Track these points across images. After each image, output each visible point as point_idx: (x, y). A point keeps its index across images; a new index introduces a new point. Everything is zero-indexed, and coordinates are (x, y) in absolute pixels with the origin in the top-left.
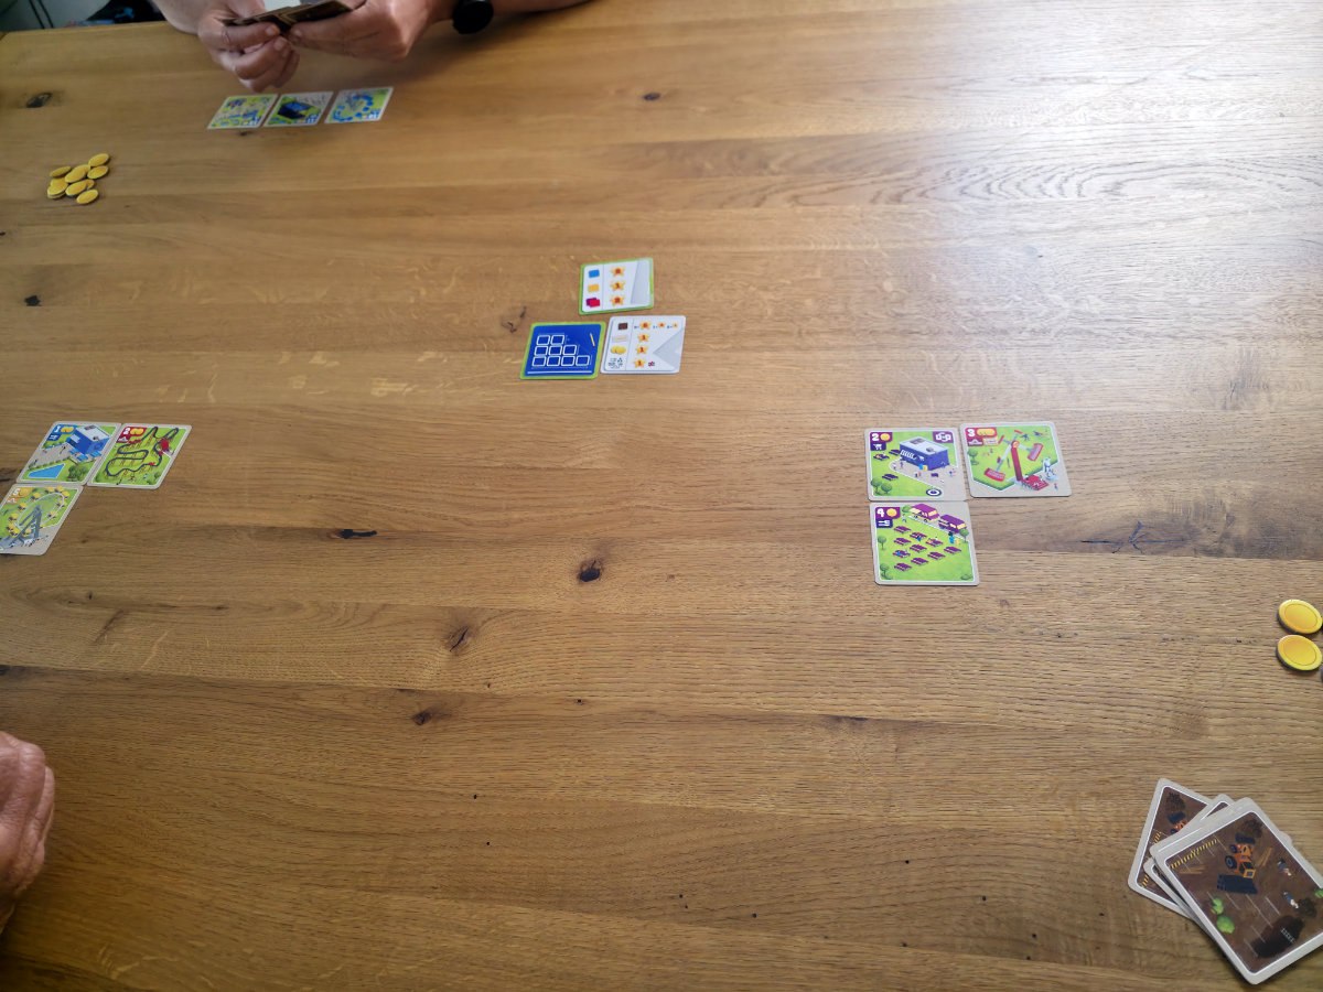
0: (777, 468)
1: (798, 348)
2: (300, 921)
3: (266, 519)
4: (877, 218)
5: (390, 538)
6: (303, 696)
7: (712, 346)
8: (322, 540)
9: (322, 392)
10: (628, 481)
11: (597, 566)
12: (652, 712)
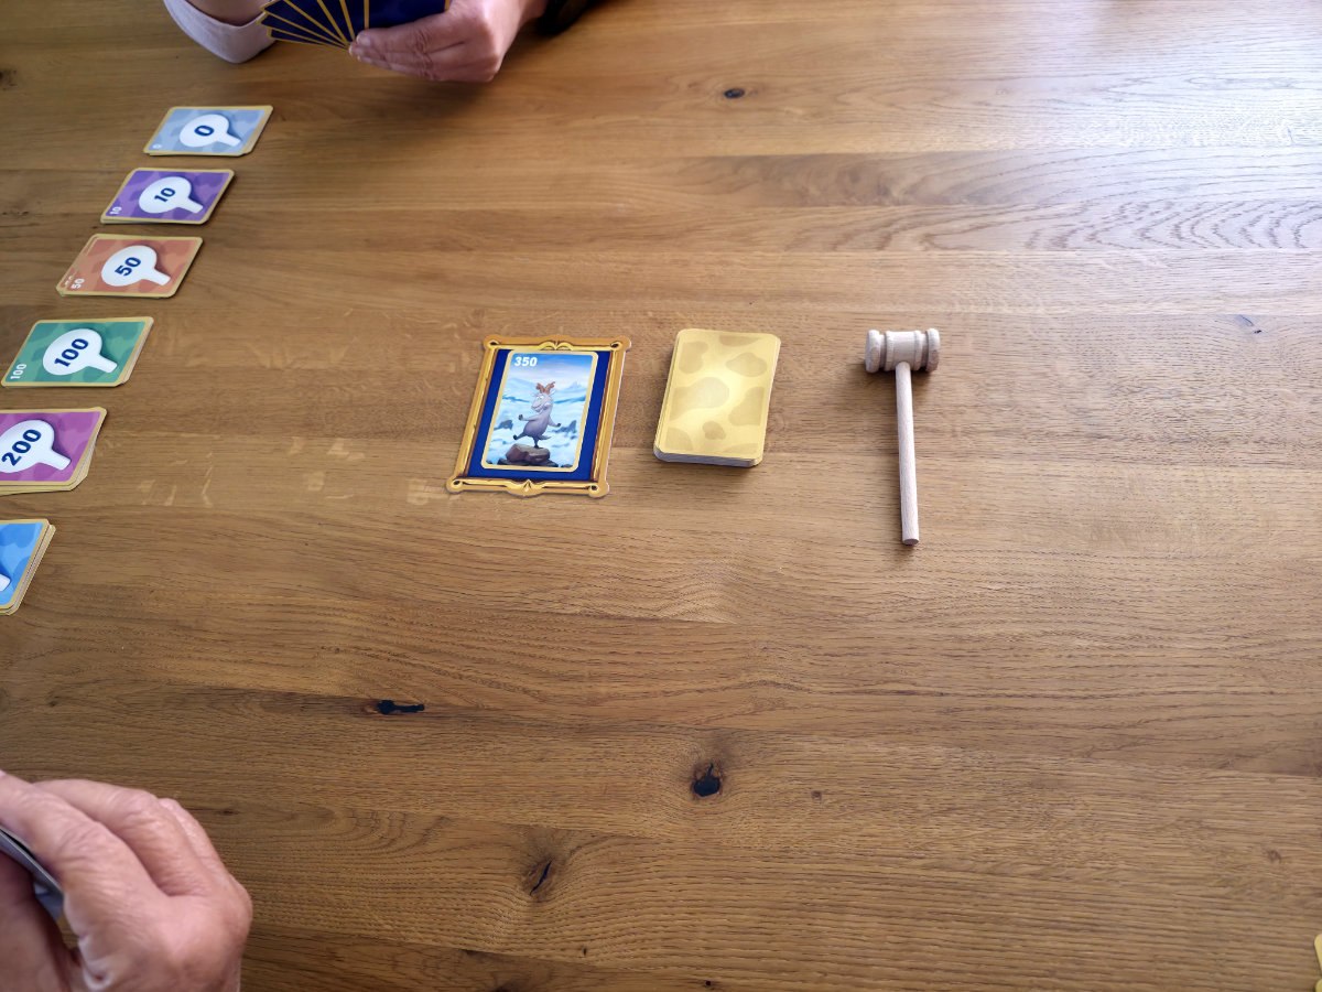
0: (945, 632)
1: (955, 454)
3: (281, 681)
4: (1036, 269)
5: (440, 717)
8: (355, 715)
9: (345, 497)
10: (746, 643)
11: (716, 774)
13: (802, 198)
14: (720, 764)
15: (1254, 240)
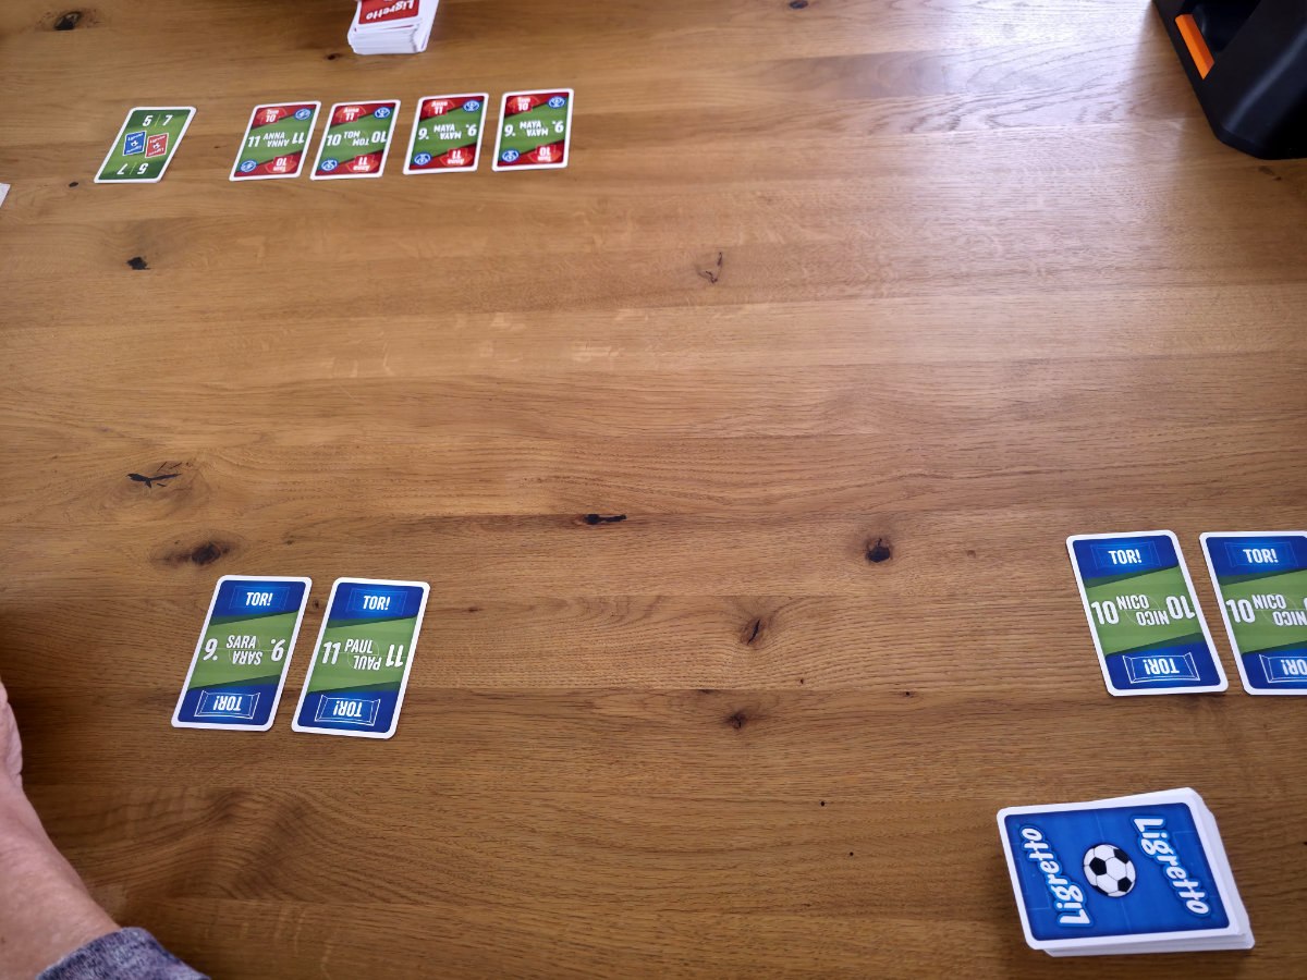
0: (1058, 424)
1: (1042, 290)
2: (667, 950)
3: (496, 507)
4: (1088, 139)
5: (643, 523)
6: (598, 702)
7: (945, 289)
8: (567, 527)
9: (515, 360)
10: (891, 447)
11: (884, 544)
12: (989, 701)
13: (876, 90)
14: (887, 538)
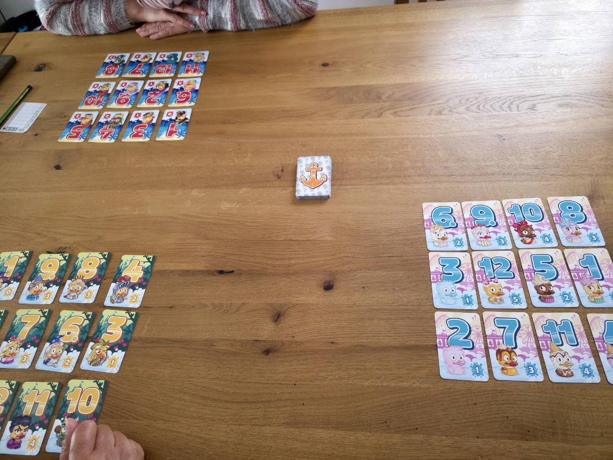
0: (403, 238)
1: (404, 183)
3: (185, 267)
4: (431, 122)
5: (240, 273)
7: (367, 183)
8: (211, 275)
9: (199, 208)
10: (338, 245)
11: (331, 284)
12: (364, 346)
13: (351, 101)
14: (332, 281)
15: (504, 109)
